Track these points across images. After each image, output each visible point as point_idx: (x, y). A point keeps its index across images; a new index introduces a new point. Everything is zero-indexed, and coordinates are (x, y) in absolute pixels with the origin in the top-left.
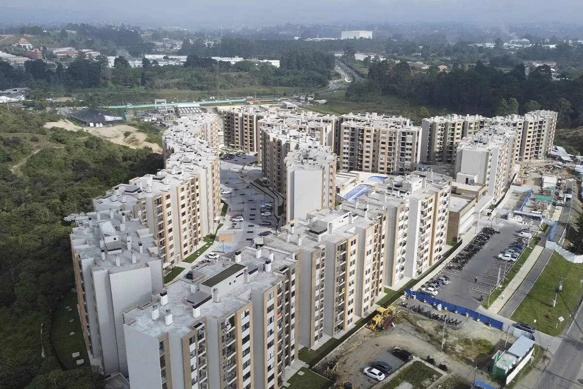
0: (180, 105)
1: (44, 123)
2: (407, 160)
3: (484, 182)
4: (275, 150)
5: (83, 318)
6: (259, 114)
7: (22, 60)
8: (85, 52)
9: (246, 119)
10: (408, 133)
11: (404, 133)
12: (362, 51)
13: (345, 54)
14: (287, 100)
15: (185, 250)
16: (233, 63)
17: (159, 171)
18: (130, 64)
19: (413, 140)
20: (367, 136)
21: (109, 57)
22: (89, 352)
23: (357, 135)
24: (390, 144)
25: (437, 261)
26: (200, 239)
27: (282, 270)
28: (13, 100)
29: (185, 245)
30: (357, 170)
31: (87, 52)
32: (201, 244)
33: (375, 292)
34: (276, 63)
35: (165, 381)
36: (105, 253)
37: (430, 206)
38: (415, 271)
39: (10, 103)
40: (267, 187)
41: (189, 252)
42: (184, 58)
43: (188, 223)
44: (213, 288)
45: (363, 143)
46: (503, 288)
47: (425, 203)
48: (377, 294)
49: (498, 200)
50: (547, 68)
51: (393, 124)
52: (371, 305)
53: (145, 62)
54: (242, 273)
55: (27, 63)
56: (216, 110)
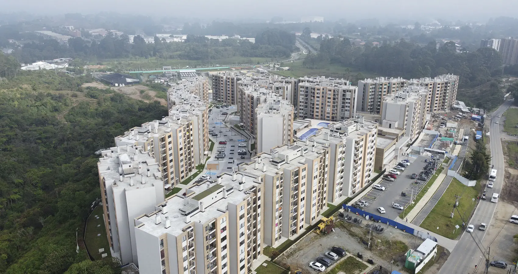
0: (181, 71)
1: (82, 84)
2: (346, 110)
3: (403, 127)
4: (249, 103)
5: (106, 223)
6: (238, 77)
7: (66, 38)
8: (112, 32)
9: (228, 80)
10: (348, 91)
11: (344, 91)
12: (315, 32)
13: (303, 33)
14: (260, 67)
15: (182, 175)
16: (220, 40)
17: (163, 118)
18: (145, 41)
19: (352, 96)
20: (317, 93)
21: (130, 36)
22: (111, 248)
23: (310, 93)
24: (334, 99)
25: (367, 184)
26: (193, 168)
27: (251, 189)
28: (60, 67)
29: (182, 172)
30: (310, 118)
31: (114, 32)
32: (194, 171)
33: (320, 206)
34: (252, 40)
35: (164, 269)
36: (123, 177)
37: (361, 143)
38: (350, 191)
39: (57, 69)
40: (243, 130)
41: (185, 176)
42: (185, 37)
43: (184, 156)
44: (200, 201)
45: (314, 98)
46: (415, 204)
47: (357, 141)
48: (322, 208)
49: (413, 140)
50: (453, 44)
51: (336, 85)
52: (318, 216)
53: (156, 39)
54: (222, 191)
55: (70, 40)
56: (207, 75)
